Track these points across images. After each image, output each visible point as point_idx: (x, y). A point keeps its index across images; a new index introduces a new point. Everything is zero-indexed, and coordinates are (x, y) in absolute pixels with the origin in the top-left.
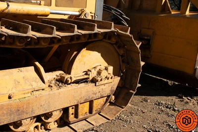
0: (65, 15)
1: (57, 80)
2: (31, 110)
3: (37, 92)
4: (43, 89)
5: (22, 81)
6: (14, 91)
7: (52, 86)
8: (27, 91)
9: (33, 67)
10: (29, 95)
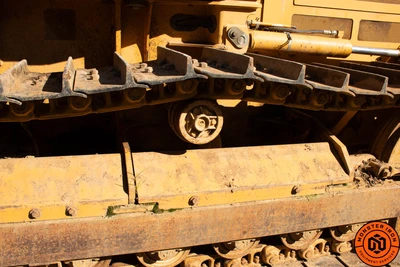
0: (371, 54)
1: (364, 170)
2: (321, 216)
3: (335, 188)
4: (344, 185)
5: (312, 166)
6: (301, 182)
7: (358, 181)
8: (320, 185)
9: (327, 144)
10: (323, 191)
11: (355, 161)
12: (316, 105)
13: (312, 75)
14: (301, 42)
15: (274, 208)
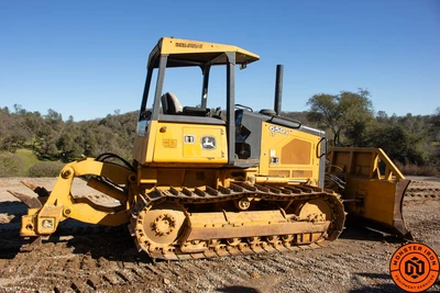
5: (274, 217)
7: (289, 221)
9: (280, 211)
11: (288, 216)
12: (275, 199)
13: (272, 191)
14: (271, 180)
15: (264, 227)
